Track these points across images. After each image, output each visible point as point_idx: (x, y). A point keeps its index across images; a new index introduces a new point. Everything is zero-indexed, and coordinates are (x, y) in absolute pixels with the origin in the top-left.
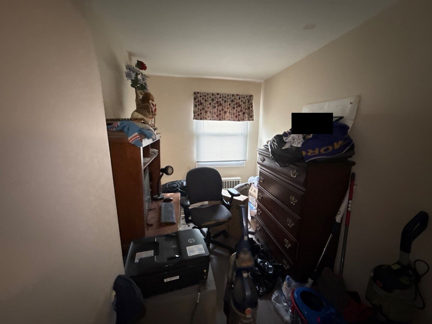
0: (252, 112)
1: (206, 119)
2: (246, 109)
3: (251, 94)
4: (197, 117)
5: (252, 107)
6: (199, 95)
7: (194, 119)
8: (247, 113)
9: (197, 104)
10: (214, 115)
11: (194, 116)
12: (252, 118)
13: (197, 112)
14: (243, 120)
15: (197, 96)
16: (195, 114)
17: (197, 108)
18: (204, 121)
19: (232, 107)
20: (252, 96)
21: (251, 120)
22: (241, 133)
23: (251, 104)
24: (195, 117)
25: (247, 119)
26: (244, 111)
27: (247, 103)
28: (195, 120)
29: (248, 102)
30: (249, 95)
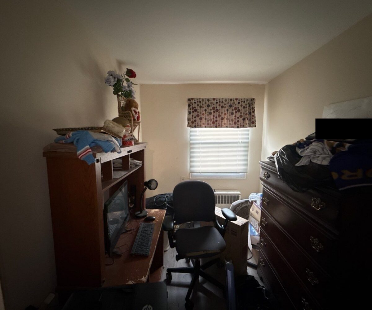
0: (254, 117)
1: (201, 126)
2: (246, 114)
3: (252, 97)
4: (191, 124)
5: (253, 112)
6: (193, 101)
7: (188, 126)
8: (248, 119)
9: (191, 111)
10: (209, 122)
11: (188, 123)
12: (254, 125)
13: (192, 119)
14: (243, 126)
15: (191, 103)
16: (189, 122)
17: (192, 114)
18: (199, 128)
19: (230, 112)
20: (254, 99)
21: (253, 127)
22: (241, 141)
23: (253, 108)
24: (189, 125)
25: (248, 125)
26: (244, 116)
27: (248, 108)
28: (189, 128)
29: (249, 106)
30: (250, 99)
